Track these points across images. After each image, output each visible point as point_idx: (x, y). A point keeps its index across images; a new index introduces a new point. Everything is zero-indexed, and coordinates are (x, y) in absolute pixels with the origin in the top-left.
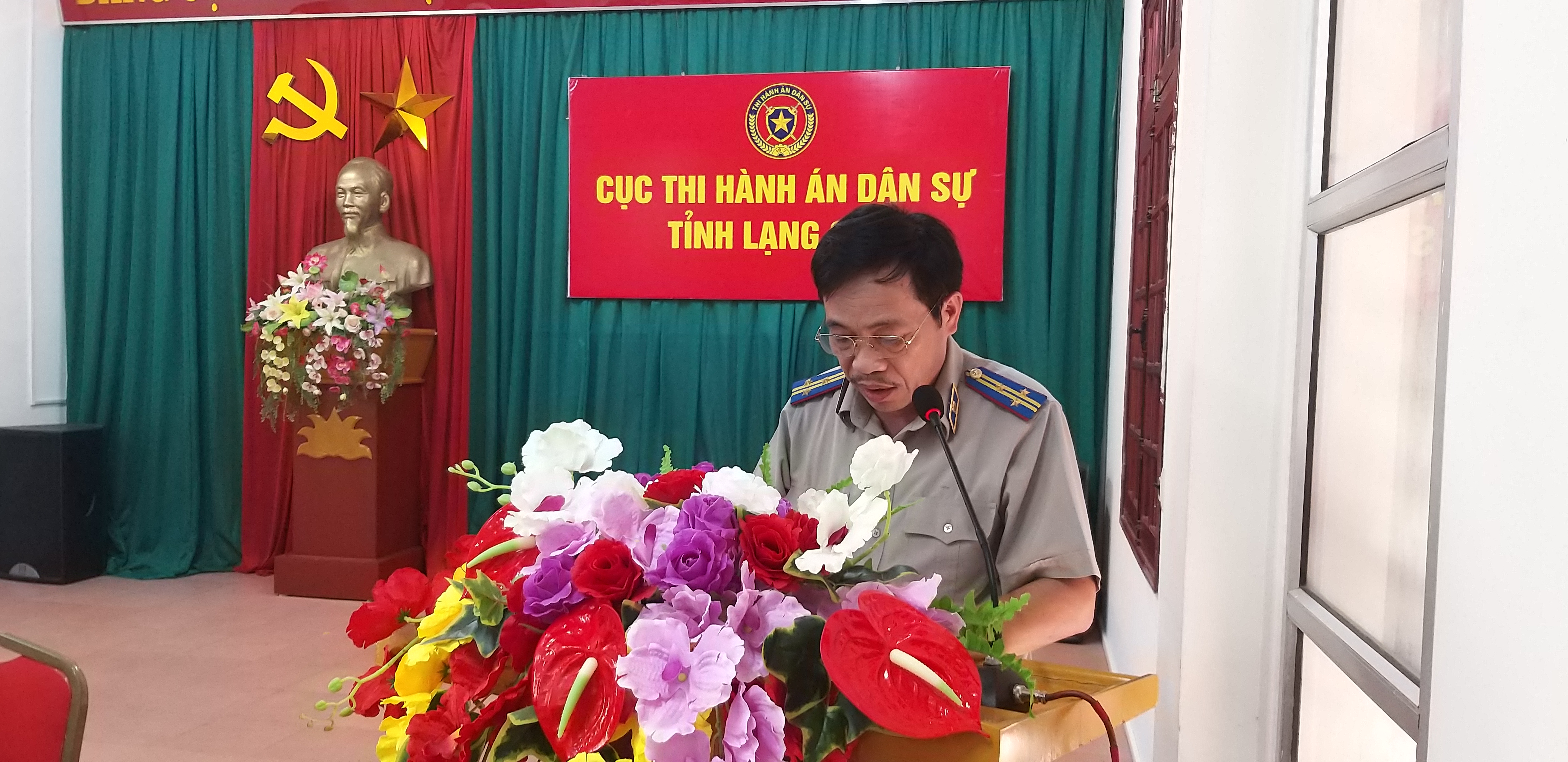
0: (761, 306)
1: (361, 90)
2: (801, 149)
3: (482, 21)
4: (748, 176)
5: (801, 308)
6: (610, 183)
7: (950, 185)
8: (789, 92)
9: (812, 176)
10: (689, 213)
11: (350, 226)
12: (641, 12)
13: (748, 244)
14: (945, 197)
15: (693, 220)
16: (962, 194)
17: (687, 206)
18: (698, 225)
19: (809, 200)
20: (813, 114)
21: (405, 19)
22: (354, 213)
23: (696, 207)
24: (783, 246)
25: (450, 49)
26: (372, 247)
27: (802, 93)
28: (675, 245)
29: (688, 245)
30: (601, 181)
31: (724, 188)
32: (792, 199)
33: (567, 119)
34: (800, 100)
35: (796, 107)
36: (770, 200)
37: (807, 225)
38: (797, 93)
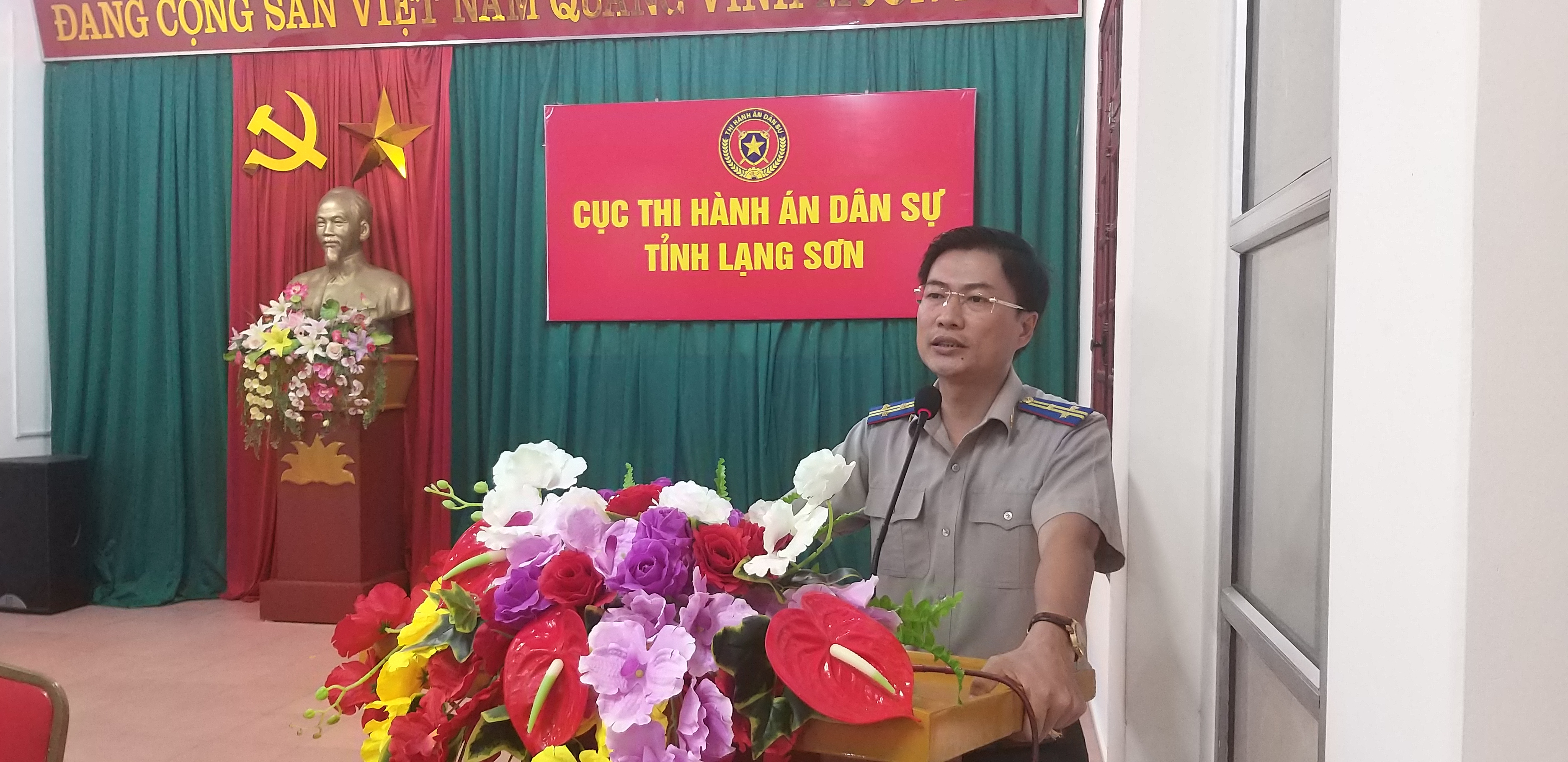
0: (737, 325)
1: (339, 122)
2: (773, 172)
3: (458, 51)
4: (723, 199)
5: (777, 327)
6: (587, 208)
7: (919, 205)
8: (760, 117)
9: (785, 198)
10: (666, 236)
11: (331, 254)
12: (615, 40)
13: (724, 266)
14: (915, 217)
15: (669, 243)
16: (931, 213)
17: (663, 229)
18: (675, 247)
19: (782, 221)
20: (784, 138)
21: (382, 51)
22: (334, 242)
23: (671, 230)
24: (758, 267)
25: (427, 79)
26: (352, 275)
27: (773, 118)
28: (652, 267)
29: (664, 268)
30: (578, 206)
31: (699, 212)
32: (765, 221)
33: (543, 145)
34: (771, 124)
35: (768, 131)
36: (745, 221)
37: (780, 246)
38: (769, 117)
